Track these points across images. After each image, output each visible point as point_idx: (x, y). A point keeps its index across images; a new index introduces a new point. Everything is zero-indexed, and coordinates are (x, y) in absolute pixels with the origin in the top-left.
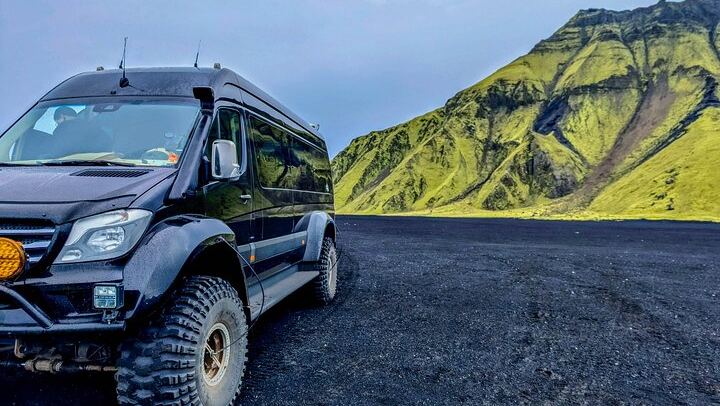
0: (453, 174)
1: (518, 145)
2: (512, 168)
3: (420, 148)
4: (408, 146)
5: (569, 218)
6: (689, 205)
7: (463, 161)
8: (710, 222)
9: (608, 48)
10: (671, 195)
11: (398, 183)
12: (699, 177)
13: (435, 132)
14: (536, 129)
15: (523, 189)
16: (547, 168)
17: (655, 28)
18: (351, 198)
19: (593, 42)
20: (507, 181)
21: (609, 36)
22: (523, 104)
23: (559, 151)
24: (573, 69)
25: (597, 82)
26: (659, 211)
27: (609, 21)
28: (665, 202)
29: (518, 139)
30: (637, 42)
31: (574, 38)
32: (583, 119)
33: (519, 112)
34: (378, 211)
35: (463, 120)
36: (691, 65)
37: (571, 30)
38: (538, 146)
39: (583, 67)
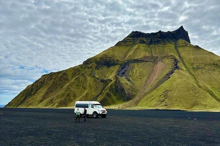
0: (86, 92)
1: (112, 81)
2: (110, 89)
3: (73, 80)
4: (67, 79)
5: (132, 109)
6: (172, 105)
7: (90, 86)
8: (180, 110)
9: (142, 46)
10: (166, 100)
11: (63, 95)
12: (175, 94)
13: (79, 74)
14: (118, 75)
15: (114, 97)
16: (123, 90)
17: (158, 40)
18: (41, 101)
19: (137, 44)
20: (108, 94)
21: (143, 42)
22: (113, 65)
23: (126, 84)
24: (131, 53)
25: (139, 58)
26: (162, 106)
27: (143, 37)
28: (164, 103)
29: (112, 78)
30: (152, 45)
31: (130, 42)
32: (135, 72)
33: (112, 68)
34: (54, 107)
35: (90, 70)
36: (170, 54)
37: (129, 38)
38: (119, 81)
39: (134, 53)
